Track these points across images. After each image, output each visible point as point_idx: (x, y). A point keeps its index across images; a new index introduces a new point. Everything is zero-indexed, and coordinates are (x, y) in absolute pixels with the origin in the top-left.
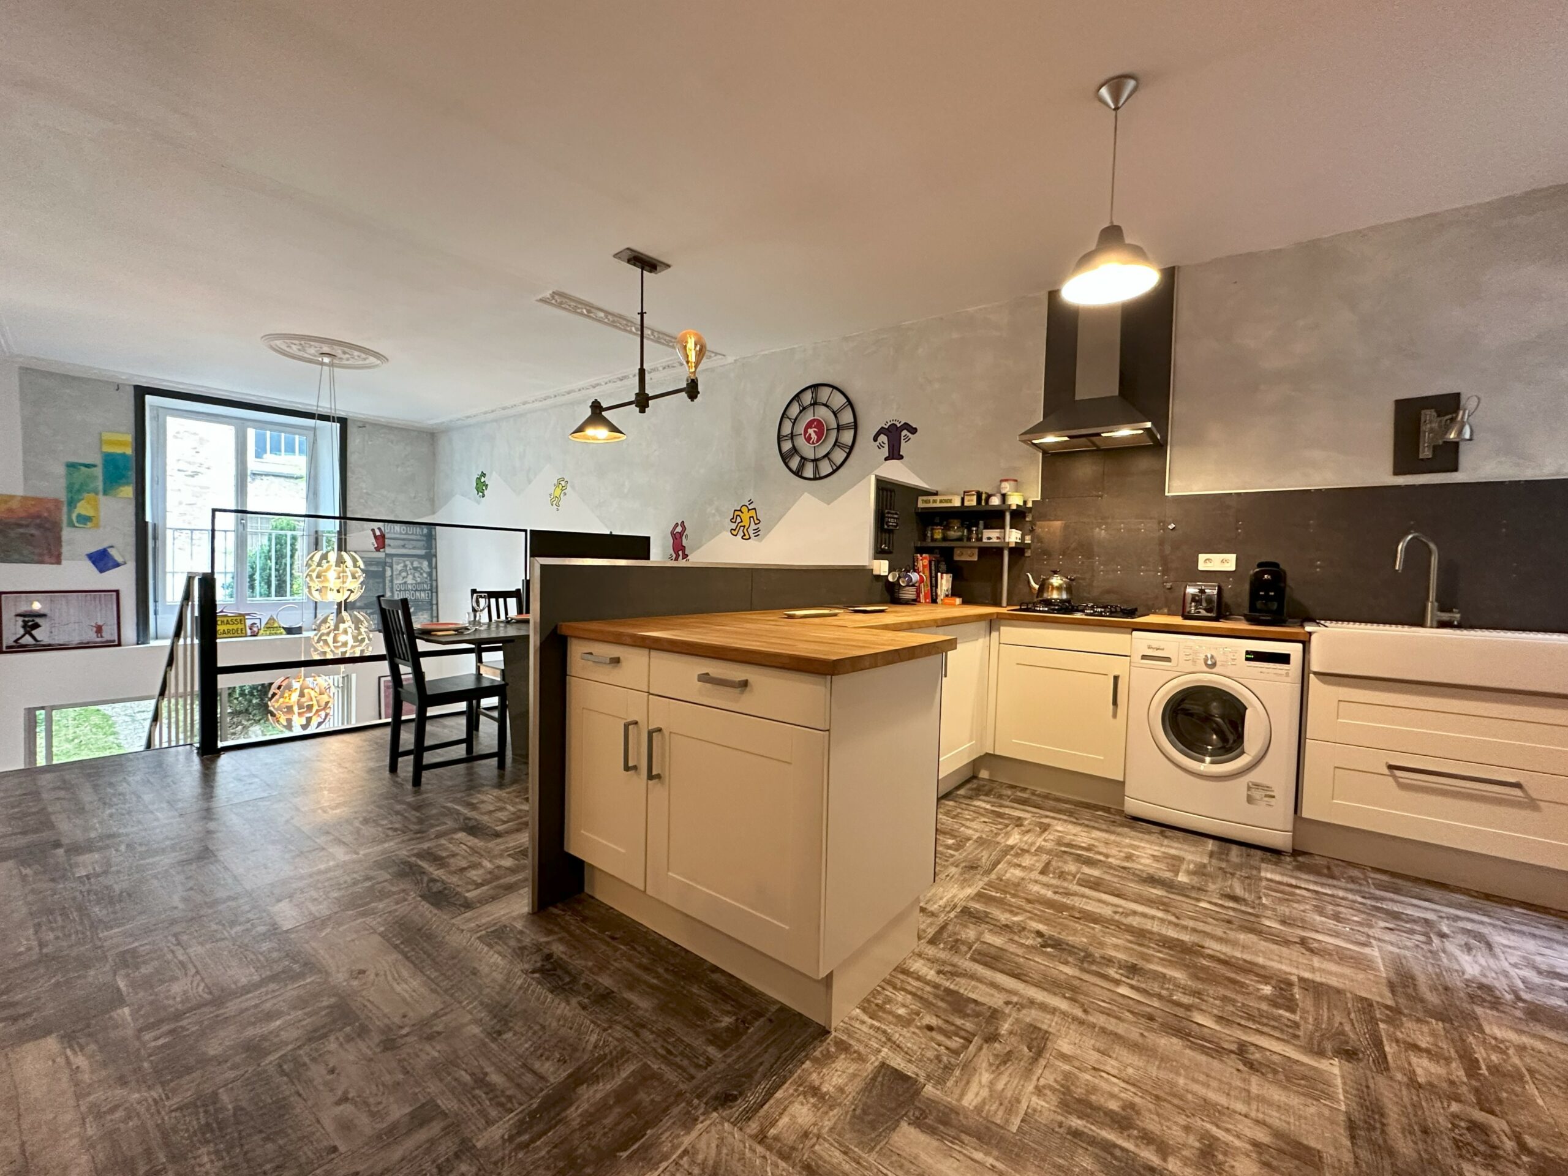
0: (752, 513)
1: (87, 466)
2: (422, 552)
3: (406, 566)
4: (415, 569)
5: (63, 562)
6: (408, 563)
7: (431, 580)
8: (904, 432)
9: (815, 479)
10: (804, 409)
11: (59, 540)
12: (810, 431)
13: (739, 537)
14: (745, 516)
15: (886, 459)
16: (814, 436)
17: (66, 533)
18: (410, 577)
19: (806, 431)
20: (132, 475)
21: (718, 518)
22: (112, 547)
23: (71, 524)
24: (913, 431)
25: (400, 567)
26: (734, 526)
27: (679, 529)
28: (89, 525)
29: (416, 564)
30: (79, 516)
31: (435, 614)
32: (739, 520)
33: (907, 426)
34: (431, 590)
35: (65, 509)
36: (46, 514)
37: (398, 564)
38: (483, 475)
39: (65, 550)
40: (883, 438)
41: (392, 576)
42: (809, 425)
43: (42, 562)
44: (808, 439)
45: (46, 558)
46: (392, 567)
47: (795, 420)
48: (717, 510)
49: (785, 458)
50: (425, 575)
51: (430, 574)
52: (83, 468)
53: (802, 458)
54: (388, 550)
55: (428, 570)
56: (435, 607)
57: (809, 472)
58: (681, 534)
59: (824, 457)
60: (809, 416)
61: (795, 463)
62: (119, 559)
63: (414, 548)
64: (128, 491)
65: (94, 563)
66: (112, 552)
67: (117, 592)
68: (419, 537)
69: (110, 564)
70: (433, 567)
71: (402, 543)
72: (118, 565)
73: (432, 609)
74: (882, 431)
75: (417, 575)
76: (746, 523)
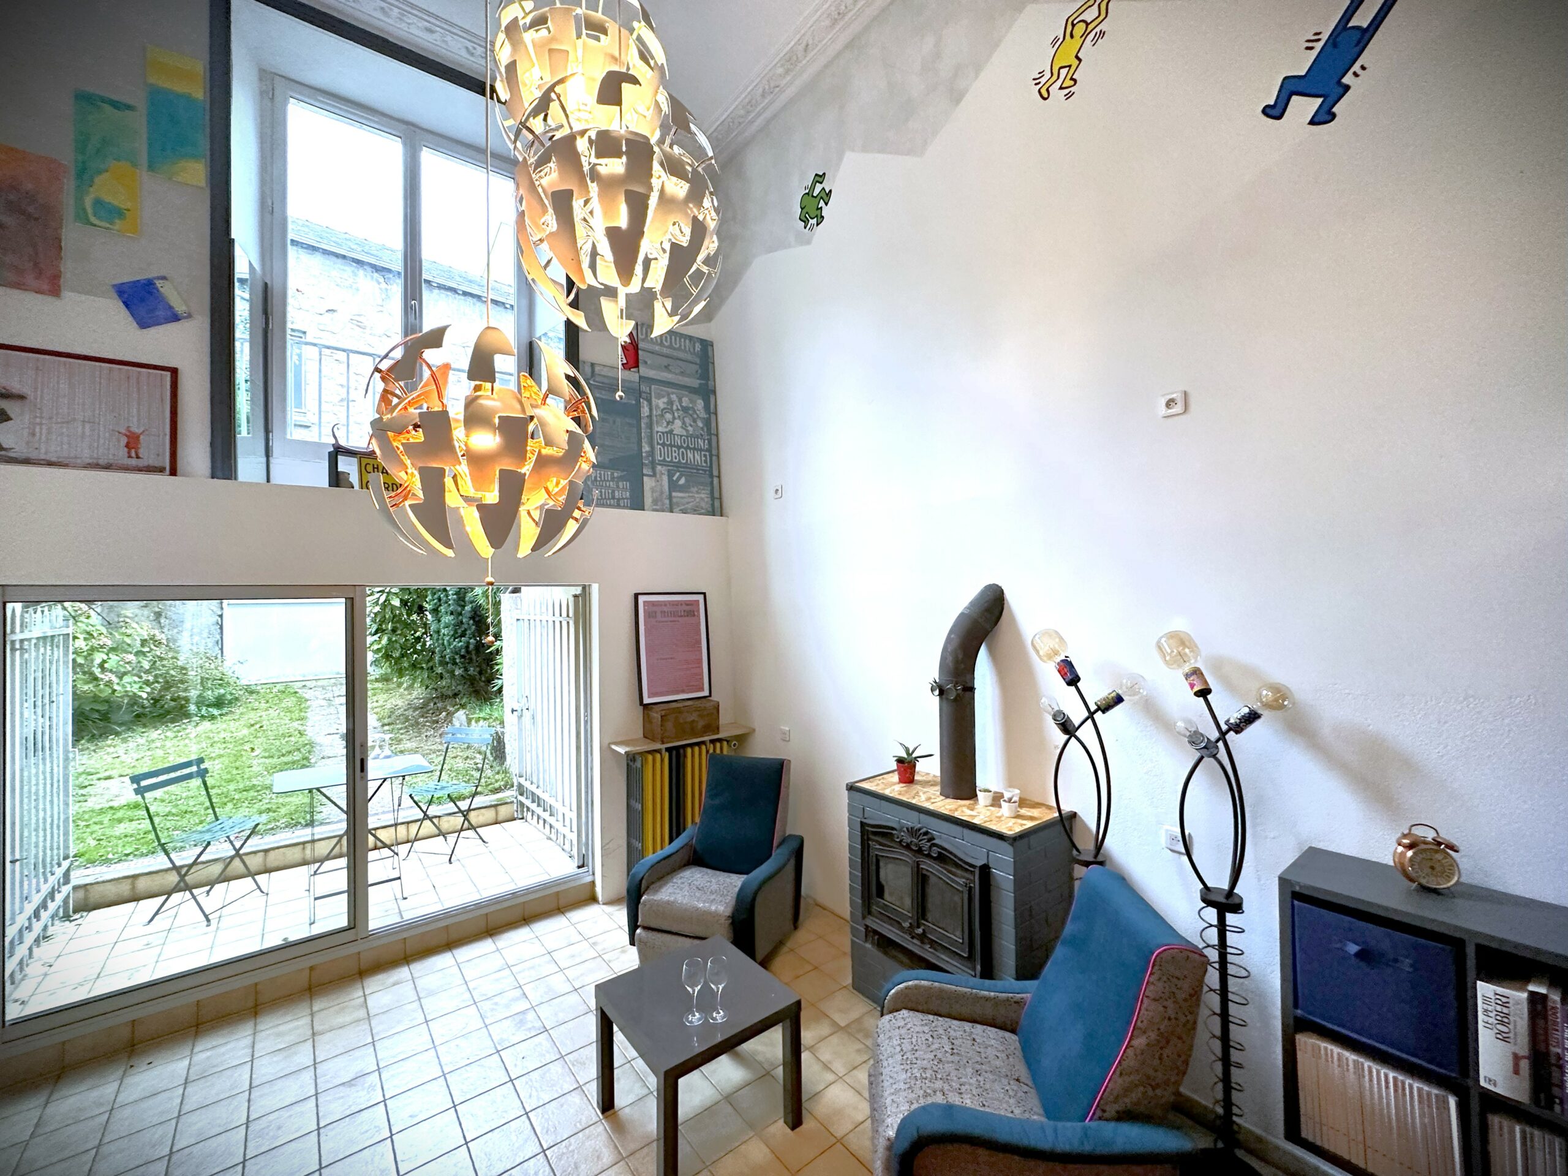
1: (116, 105)
2: (695, 383)
3: (670, 403)
4: (685, 410)
5: (67, 295)
6: (674, 397)
7: (710, 434)
11: (57, 245)
17: (72, 234)
18: (678, 423)
20: (204, 144)
22: (164, 278)
23: (82, 217)
25: (661, 403)
28: (118, 224)
29: (686, 402)
30: (98, 203)
31: (716, 495)
34: (709, 450)
35: (69, 184)
36: (29, 186)
37: (659, 397)
38: (820, 178)
39: (69, 267)
41: (650, 416)
43: (18, 286)
45: (30, 279)
46: (649, 401)
50: (700, 424)
51: (707, 423)
52: (107, 108)
54: (643, 370)
55: (703, 415)
56: (716, 480)
62: (180, 308)
63: (682, 373)
64: (196, 172)
65: (127, 305)
66: (166, 290)
67: (174, 372)
68: (689, 357)
69: (160, 313)
70: (712, 412)
71: (665, 361)
72: (175, 318)
73: (712, 483)
75: (687, 420)
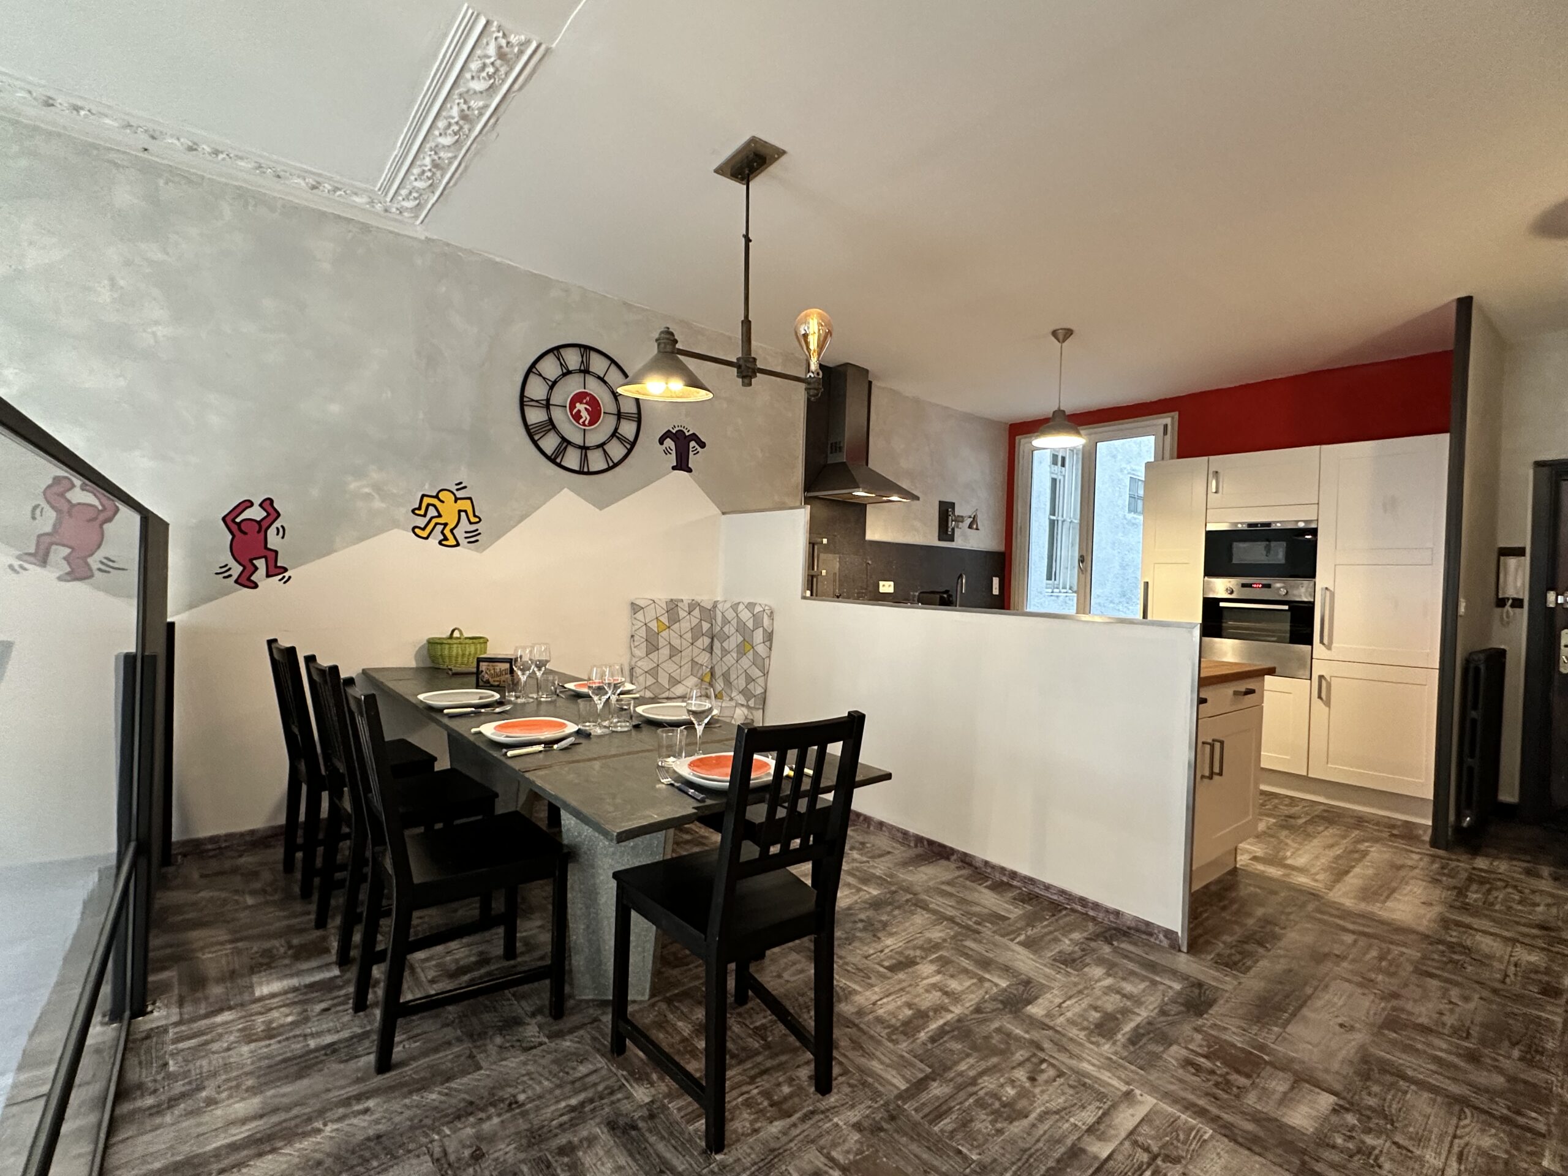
0: (466, 505)
8: (693, 444)
9: (579, 472)
10: (569, 372)
12: (579, 406)
13: (433, 541)
14: (449, 510)
15: (674, 468)
16: (584, 414)
19: (572, 406)
21: (378, 504)
24: (702, 445)
26: (421, 522)
27: (255, 513)
32: (432, 512)
33: (694, 437)
40: (669, 443)
42: (579, 398)
44: (577, 417)
47: (555, 383)
48: (378, 488)
49: (532, 433)
53: (564, 439)
57: (572, 459)
58: (262, 527)
59: (598, 447)
60: (573, 386)
61: (550, 443)
74: (668, 435)
76: (450, 517)
